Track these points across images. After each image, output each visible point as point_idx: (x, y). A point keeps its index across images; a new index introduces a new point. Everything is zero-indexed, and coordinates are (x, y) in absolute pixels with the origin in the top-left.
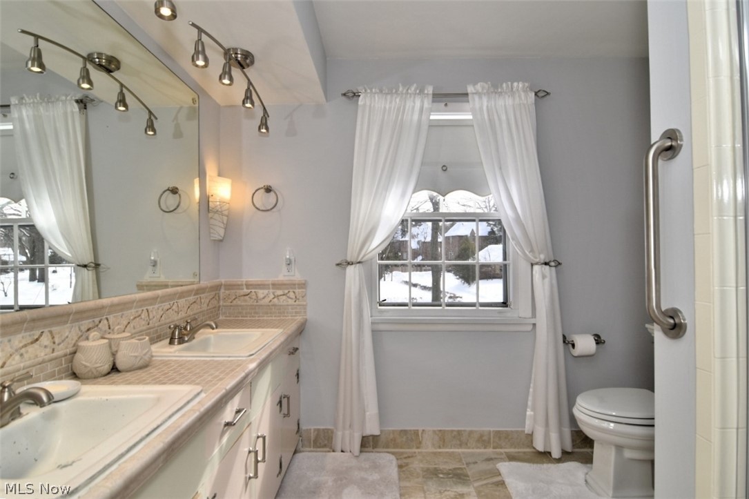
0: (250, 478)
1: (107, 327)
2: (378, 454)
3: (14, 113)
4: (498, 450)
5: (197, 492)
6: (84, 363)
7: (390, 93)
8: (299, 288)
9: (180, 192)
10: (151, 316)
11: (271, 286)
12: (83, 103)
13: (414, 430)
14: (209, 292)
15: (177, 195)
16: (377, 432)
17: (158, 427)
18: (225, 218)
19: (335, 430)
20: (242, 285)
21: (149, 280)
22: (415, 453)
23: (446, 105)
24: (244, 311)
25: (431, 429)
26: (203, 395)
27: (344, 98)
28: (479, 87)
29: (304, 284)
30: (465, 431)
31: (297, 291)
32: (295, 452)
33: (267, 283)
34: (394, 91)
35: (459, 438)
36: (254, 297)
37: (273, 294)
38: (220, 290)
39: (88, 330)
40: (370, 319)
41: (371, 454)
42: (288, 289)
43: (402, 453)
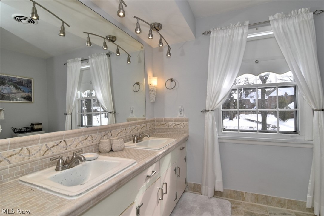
0: (160, 199)
1: (111, 135)
2: (222, 200)
3: (90, 61)
4: (290, 210)
5: (134, 202)
6: (102, 147)
7: (226, 28)
8: (185, 122)
9: (140, 84)
10: (127, 132)
11: (174, 121)
12: (108, 55)
13: (241, 192)
14: (150, 123)
15: (139, 85)
16: (222, 190)
17: (115, 174)
18: (155, 93)
19: (202, 185)
20: (162, 120)
21: (131, 118)
22: (241, 202)
23: (257, 29)
24: (164, 131)
25: (251, 193)
26: (136, 164)
27: (203, 35)
28: (276, 16)
29: (188, 120)
30: (269, 196)
31: (184, 123)
32: (184, 192)
33: (172, 119)
34: (228, 27)
35: (266, 200)
36: (167, 125)
37: (175, 124)
38: (154, 122)
39: (104, 136)
40: (218, 136)
41: (219, 199)
42: (180, 122)
43: (235, 202)
